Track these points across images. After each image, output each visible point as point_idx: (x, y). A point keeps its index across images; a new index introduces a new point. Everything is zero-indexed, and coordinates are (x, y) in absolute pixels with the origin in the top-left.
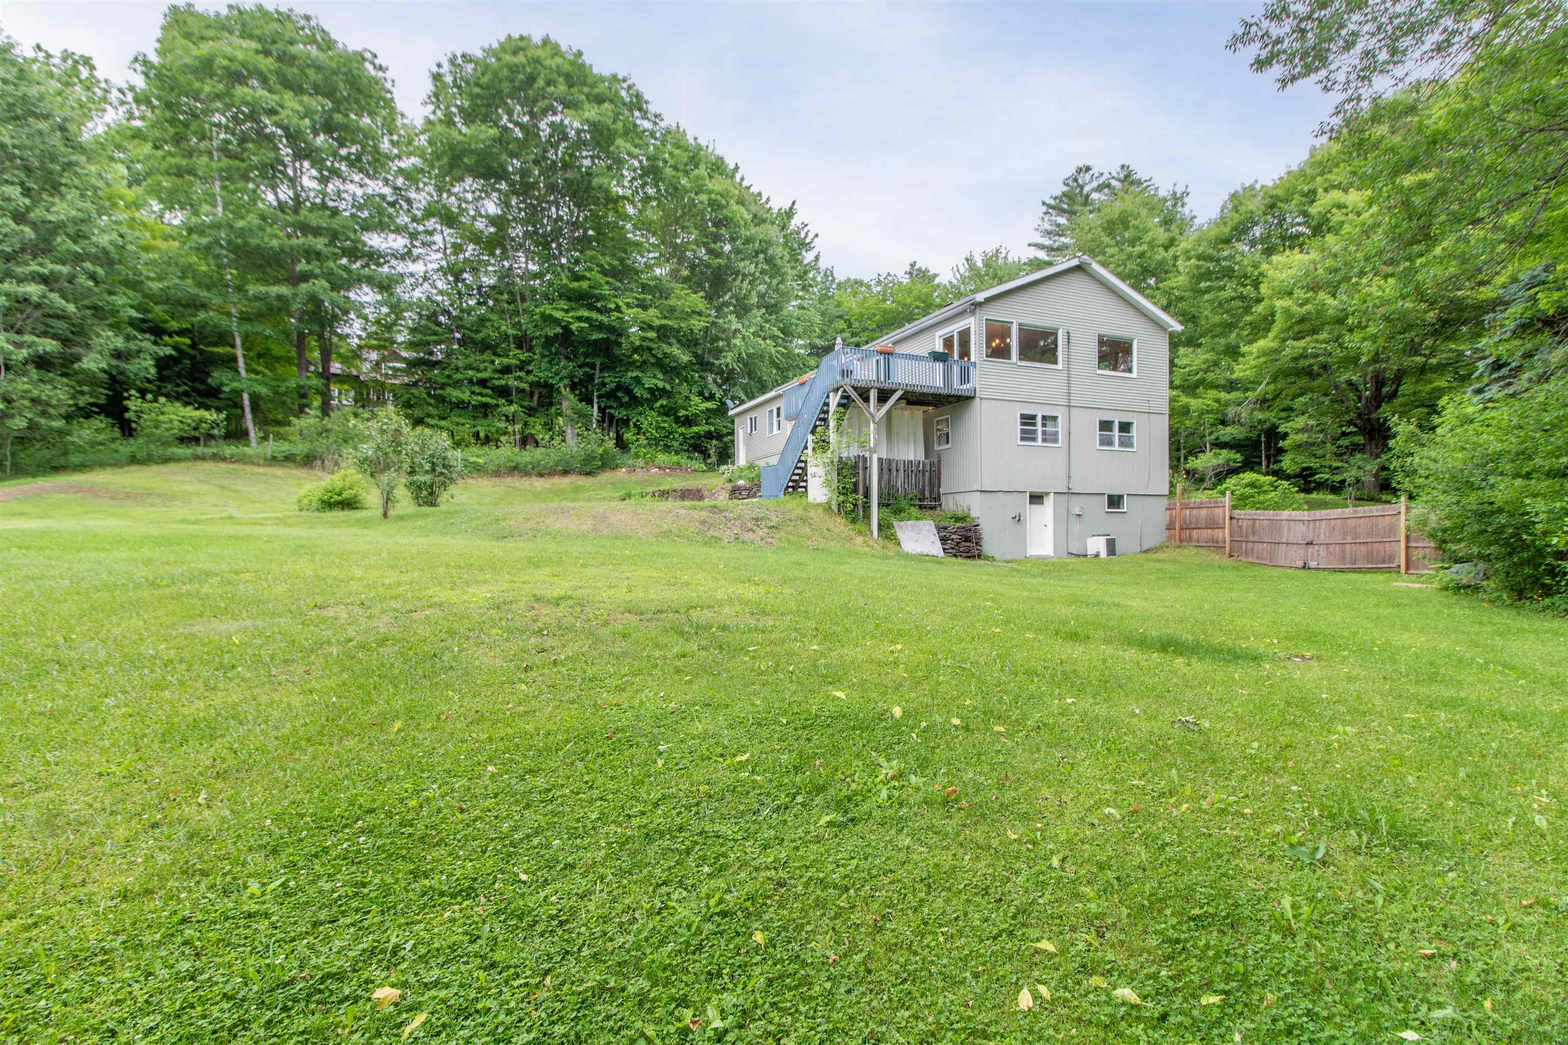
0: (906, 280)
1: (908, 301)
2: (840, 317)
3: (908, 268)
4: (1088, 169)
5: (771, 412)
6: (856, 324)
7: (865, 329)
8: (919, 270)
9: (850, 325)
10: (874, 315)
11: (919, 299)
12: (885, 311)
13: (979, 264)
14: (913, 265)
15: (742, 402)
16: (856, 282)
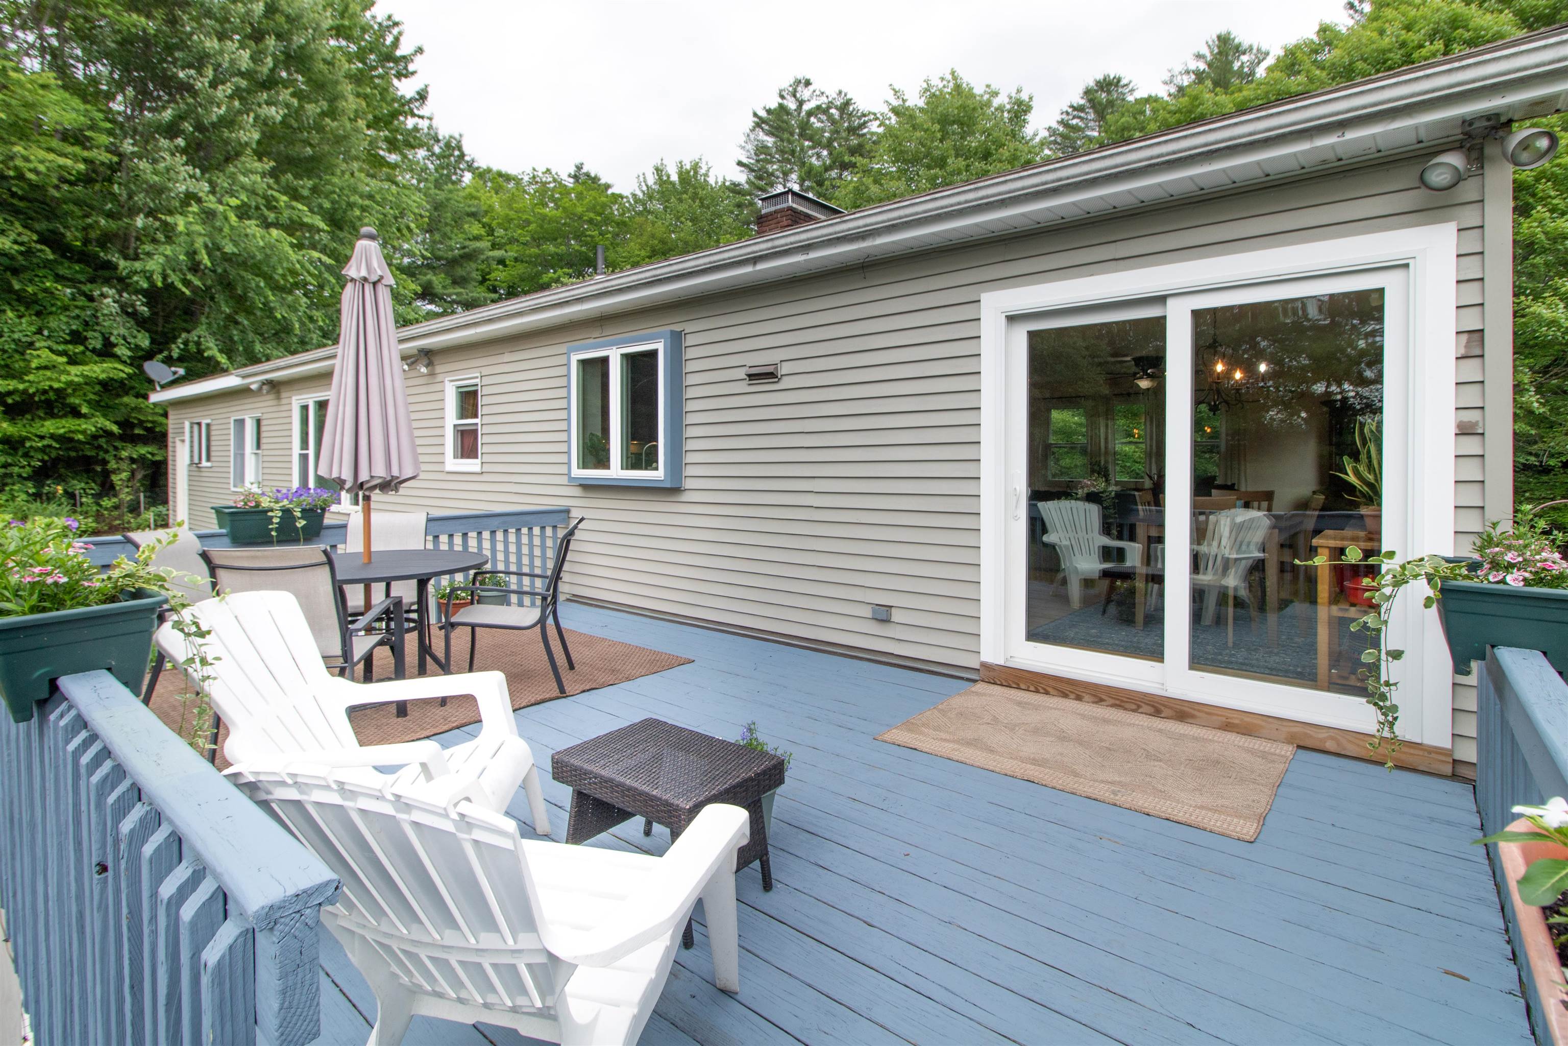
0: (569, 182)
1: (579, 210)
2: (473, 215)
3: (572, 170)
4: (808, 83)
5: (240, 423)
6: (500, 232)
7: (512, 241)
8: (588, 175)
9: (491, 232)
10: (528, 223)
11: (592, 209)
12: (544, 218)
13: (674, 178)
14: (579, 167)
15: (212, 369)
16: (500, 174)
